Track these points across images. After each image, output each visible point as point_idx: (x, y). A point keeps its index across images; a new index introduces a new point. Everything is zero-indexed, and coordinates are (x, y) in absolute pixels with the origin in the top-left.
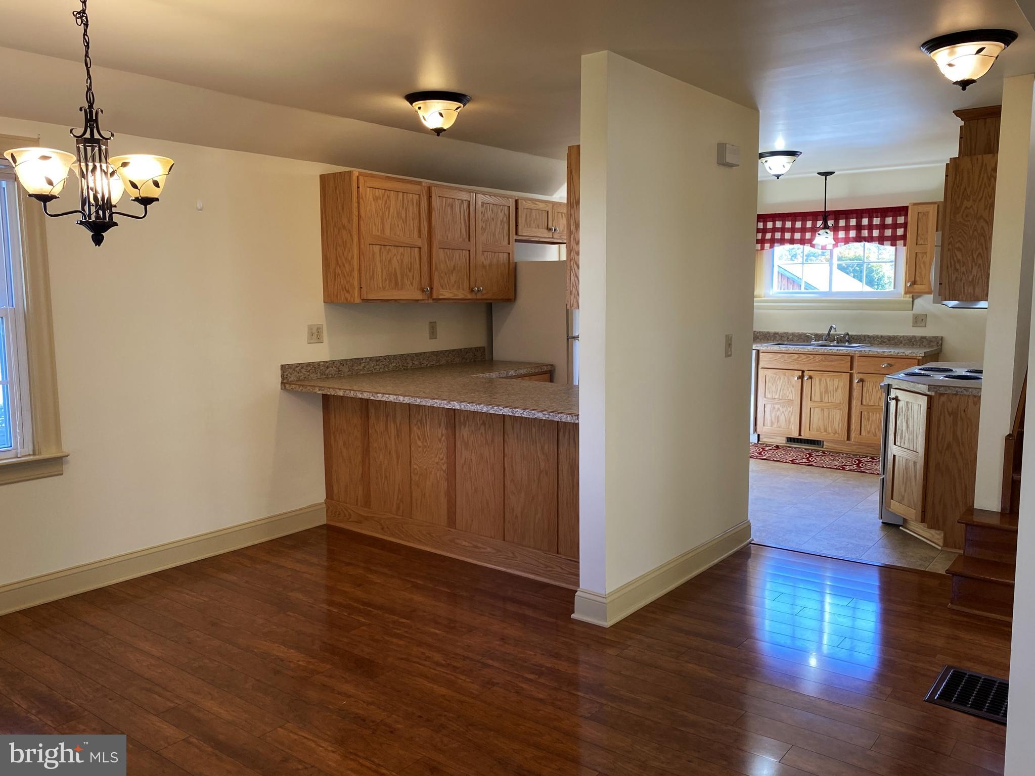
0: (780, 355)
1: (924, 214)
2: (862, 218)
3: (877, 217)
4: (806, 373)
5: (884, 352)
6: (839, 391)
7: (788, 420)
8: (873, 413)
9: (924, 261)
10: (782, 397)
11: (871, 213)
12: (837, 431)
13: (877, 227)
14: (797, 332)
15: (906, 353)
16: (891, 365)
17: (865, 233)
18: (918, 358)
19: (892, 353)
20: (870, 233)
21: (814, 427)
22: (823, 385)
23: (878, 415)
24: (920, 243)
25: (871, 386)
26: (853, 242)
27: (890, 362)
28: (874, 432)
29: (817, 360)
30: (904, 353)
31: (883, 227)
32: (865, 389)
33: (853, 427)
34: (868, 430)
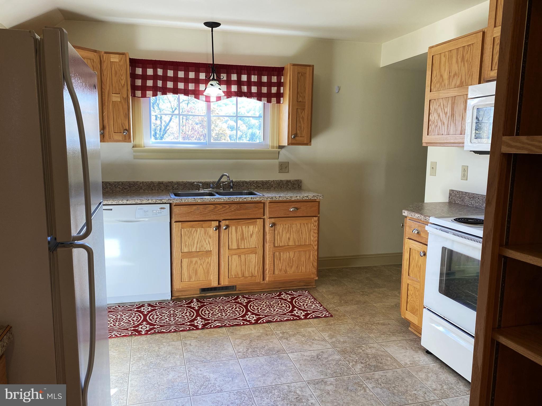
0: (194, 207)
1: (302, 75)
2: (241, 74)
3: (254, 75)
4: (223, 223)
5: (291, 197)
6: (254, 236)
7: (206, 271)
8: (284, 253)
9: (303, 117)
10: (200, 249)
11: (250, 70)
12: (254, 274)
13: (255, 84)
14: (181, 181)
15: (309, 197)
16: (297, 209)
17: (245, 89)
18: (317, 200)
19: (298, 198)
20: (249, 89)
21: (232, 273)
22: (239, 233)
23: (288, 254)
24: (300, 101)
25: (281, 229)
26: (235, 96)
27: (296, 206)
28: (285, 269)
29: (233, 210)
30: (307, 197)
31: (259, 84)
32: (276, 232)
33: (267, 267)
34: (280, 268)
